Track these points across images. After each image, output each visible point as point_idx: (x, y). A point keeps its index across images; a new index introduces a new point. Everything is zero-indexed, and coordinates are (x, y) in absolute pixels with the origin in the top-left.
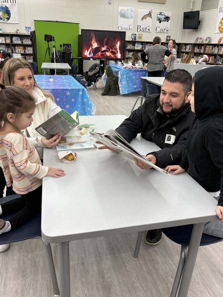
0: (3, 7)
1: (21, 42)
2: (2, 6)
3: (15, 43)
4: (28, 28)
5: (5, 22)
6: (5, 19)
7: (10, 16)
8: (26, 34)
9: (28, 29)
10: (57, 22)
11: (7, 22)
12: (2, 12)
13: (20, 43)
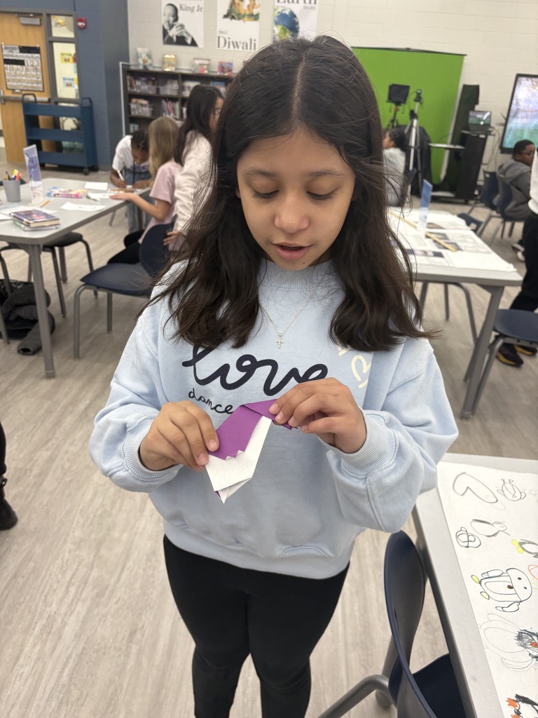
0: (285, 15)
2: (284, 12)
10: (408, 50)
12: (281, 27)
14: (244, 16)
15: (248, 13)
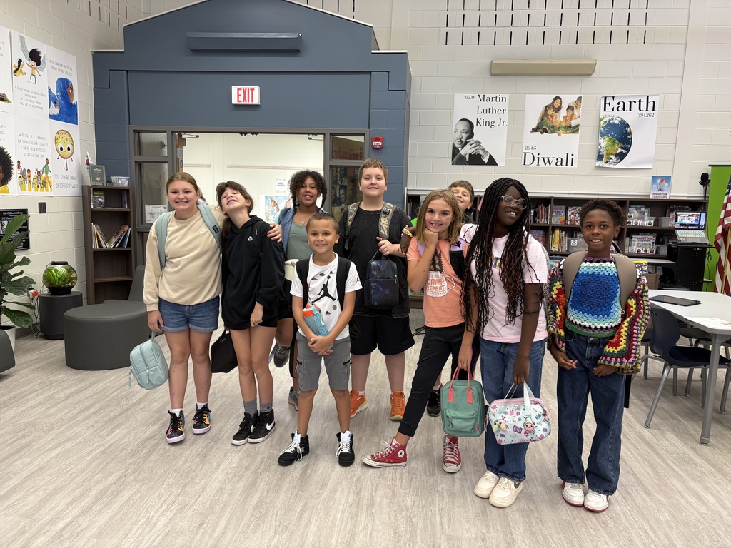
3: (633, 224)
5: (611, 166)
6: (612, 157)
7: (628, 150)
8: (651, 197)
11: (617, 166)
12: (608, 138)
13: (650, 224)
14: (559, 129)
15: (563, 124)
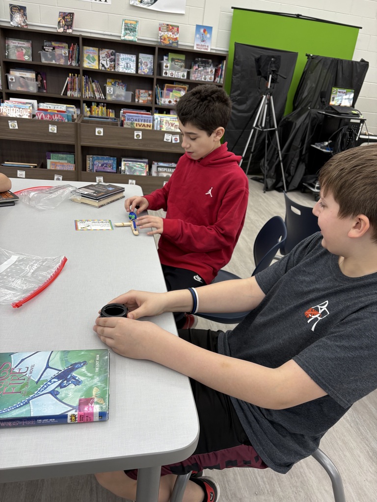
1: (186, 74)
3: (169, 75)
4: (202, 31)
5: (145, 6)
8: (195, 49)
9: (204, 31)
10: (298, 16)
11: (151, 8)
13: (183, 76)
